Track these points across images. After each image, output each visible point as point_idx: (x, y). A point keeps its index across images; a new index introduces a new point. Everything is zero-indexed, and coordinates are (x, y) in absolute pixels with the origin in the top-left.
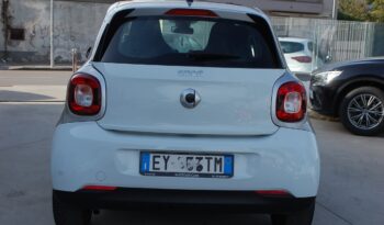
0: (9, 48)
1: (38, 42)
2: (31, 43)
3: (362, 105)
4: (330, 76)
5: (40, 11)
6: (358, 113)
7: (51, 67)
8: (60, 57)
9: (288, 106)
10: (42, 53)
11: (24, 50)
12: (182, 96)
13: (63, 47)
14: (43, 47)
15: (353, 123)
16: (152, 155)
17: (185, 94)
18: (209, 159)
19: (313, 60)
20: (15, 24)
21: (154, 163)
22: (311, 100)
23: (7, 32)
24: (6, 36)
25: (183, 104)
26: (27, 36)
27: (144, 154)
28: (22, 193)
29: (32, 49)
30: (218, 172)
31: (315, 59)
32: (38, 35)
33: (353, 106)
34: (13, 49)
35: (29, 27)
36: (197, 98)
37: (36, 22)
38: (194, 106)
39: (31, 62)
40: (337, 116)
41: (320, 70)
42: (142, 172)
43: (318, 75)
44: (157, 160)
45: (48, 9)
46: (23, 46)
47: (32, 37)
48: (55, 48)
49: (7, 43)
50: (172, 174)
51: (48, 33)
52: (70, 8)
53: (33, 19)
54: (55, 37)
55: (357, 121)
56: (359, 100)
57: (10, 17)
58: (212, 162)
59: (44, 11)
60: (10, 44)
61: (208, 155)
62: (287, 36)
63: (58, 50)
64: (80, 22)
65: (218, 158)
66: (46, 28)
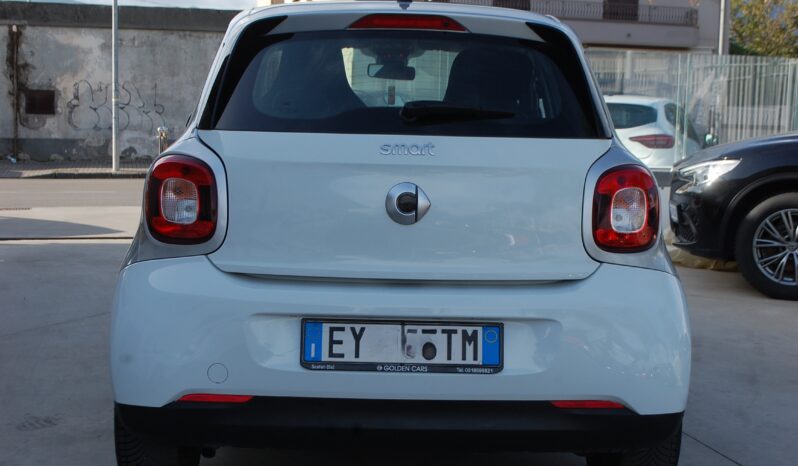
0: (24, 133)
1: (85, 118)
2: (70, 121)
3: (784, 232)
4: (714, 172)
5: (89, 51)
6: (777, 250)
7: (113, 170)
8: (132, 150)
9: (618, 218)
10: (95, 142)
11: (55, 136)
12: (389, 198)
13: (139, 128)
14: (96, 128)
15: (767, 272)
16: (326, 327)
17: (396, 194)
18: (450, 333)
19: (677, 142)
20: (36, 80)
21: (332, 342)
22: (674, 225)
23: (18, 98)
24: (16, 107)
25: (392, 215)
26: (61, 106)
27: (310, 325)
28: (49, 422)
29: (72, 134)
30: (470, 360)
31: (681, 141)
32: (85, 105)
33: (766, 235)
34: (33, 135)
35: (65, 87)
36: (422, 202)
37: (81, 76)
38: (416, 219)
39: (69, 161)
40: (731, 258)
41: (691, 159)
42: (306, 363)
43: (687, 170)
44: (337, 336)
45: (106, 47)
46: (52, 127)
47: (72, 108)
48: (120, 131)
49: (18, 121)
50: (370, 367)
51: (107, 99)
52: (152, 45)
53: (74, 70)
54: (120, 107)
55: (773, 267)
56: (778, 222)
57: (26, 66)
58: (457, 339)
59: (97, 53)
60: (24, 122)
61: (448, 324)
62: (621, 93)
63: (127, 135)
64: (173, 74)
65: (470, 330)
66: (103, 89)
